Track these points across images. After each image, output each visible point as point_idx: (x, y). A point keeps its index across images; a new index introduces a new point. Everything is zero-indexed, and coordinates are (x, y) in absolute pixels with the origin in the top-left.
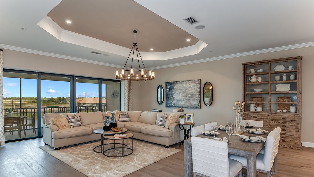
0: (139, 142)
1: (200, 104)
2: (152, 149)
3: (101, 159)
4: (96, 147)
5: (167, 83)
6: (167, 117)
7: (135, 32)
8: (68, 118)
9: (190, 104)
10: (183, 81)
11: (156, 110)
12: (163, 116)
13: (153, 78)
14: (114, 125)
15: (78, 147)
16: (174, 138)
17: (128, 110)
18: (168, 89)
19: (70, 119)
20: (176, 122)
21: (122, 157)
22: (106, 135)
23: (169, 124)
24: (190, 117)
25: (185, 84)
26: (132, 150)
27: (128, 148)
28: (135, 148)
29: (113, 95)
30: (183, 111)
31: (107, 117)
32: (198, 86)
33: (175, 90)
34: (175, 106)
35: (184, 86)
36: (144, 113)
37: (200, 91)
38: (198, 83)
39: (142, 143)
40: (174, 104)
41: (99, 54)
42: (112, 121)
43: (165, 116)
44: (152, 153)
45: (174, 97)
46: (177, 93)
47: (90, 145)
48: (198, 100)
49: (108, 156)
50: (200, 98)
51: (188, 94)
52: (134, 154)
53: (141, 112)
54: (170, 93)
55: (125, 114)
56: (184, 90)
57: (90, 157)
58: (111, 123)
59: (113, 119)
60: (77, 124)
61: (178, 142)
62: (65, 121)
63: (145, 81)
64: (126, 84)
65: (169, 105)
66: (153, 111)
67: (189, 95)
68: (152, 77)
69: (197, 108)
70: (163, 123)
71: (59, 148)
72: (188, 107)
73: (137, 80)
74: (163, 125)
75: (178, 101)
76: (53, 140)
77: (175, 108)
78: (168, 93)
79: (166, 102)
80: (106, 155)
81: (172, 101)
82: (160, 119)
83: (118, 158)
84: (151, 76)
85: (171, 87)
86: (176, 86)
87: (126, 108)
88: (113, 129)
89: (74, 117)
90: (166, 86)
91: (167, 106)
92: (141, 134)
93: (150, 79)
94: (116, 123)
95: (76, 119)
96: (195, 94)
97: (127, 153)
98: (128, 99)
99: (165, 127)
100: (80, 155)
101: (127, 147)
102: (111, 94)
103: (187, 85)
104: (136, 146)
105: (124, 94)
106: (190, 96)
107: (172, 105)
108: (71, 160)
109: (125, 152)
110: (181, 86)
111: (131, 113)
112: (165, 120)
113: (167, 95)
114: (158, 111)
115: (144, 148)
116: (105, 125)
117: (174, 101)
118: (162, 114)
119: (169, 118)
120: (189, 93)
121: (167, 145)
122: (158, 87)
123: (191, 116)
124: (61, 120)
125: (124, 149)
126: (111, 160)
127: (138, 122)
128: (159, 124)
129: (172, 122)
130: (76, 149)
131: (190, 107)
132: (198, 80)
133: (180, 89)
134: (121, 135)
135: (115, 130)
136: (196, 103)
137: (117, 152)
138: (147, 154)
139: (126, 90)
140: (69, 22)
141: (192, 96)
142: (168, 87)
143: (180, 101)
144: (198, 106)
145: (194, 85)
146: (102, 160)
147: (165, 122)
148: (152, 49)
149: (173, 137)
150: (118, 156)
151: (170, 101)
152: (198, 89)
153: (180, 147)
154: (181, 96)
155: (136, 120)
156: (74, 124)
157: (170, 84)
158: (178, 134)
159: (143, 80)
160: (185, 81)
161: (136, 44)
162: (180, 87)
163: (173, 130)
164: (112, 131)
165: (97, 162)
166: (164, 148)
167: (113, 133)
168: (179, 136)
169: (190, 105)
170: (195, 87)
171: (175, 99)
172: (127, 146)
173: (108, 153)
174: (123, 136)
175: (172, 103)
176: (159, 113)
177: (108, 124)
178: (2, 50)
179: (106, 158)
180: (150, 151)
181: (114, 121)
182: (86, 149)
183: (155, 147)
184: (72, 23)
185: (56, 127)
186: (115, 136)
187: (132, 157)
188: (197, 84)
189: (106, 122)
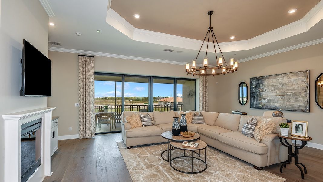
0: (216, 152)
1: (308, 106)
2: (235, 168)
3: (165, 172)
4: (164, 152)
5: (252, 79)
6: (256, 124)
7: (210, 13)
8: (141, 117)
9: (290, 105)
10: (278, 75)
11: (238, 111)
12: (249, 121)
13: (236, 70)
14: (184, 129)
15: (149, 148)
16: (271, 157)
17: (203, 110)
18: (254, 86)
19: (143, 117)
20: (273, 133)
21: (192, 175)
22: (173, 141)
23: (261, 135)
24: (300, 127)
25: (281, 78)
26: (205, 163)
27: (200, 160)
28: (210, 160)
29: (189, 94)
30: (282, 116)
31: (176, 118)
32: (306, 80)
33: (265, 87)
34: (265, 108)
35: (280, 80)
36: (222, 115)
37: (309, 87)
38: (305, 76)
39: (220, 155)
40: (263, 105)
41: (171, 51)
42: (182, 124)
43: (254, 121)
44: (234, 177)
45: (264, 95)
46: (268, 90)
47: (160, 147)
48: (306, 100)
49: (174, 169)
50: (308, 97)
51: (287, 91)
52: (207, 172)
53: (218, 113)
54: (257, 90)
55: (199, 115)
56: (280, 86)
57: (154, 165)
58: (181, 126)
59: (183, 121)
60: (149, 123)
61: (277, 162)
62: (138, 119)
63: (224, 74)
64: (201, 83)
65: (255, 106)
66: (233, 113)
67: (288, 94)
68: (234, 68)
69: (304, 111)
70: (252, 132)
71: (130, 147)
72: (286, 109)
73: (214, 75)
74: (251, 134)
75: (269, 101)
76: (126, 138)
77: (265, 110)
78: (254, 91)
79: (251, 101)
80: (172, 167)
81: (260, 101)
82: (246, 125)
83: (185, 174)
84: (232, 66)
85: (259, 83)
86: (266, 82)
87: (201, 108)
88: (182, 133)
89: (146, 116)
90: (251, 83)
91: (252, 107)
92: (218, 141)
93: (230, 71)
94: (187, 126)
95: (148, 118)
96: (299, 91)
97: (199, 168)
98: (204, 98)
99: (253, 137)
100: (146, 160)
101: (199, 158)
102: (188, 94)
103: (285, 79)
104: (210, 158)
105: (199, 93)
106: (290, 95)
107: (260, 106)
108: (135, 165)
109: (196, 165)
110: (275, 80)
111: (206, 114)
112: (253, 127)
113: (252, 93)
114: (241, 113)
115: (221, 164)
116: (173, 128)
117: (263, 102)
118: (248, 118)
119: (261, 125)
120: (289, 90)
121: (259, 166)
122: (240, 84)
123: (302, 126)
124: (134, 118)
125: (195, 160)
126: (177, 176)
127: (214, 125)
128: (245, 132)
129: (266, 132)
130: (145, 151)
131: (290, 109)
132: (305, 71)
133: (273, 86)
134: (190, 145)
135: (184, 135)
136: (302, 104)
137: (185, 164)
138: (227, 175)
139: (202, 88)
140: (137, 16)
141: (295, 94)
142: (254, 83)
143: (273, 100)
144: (304, 109)
145: (296, 79)
146: (166, 174)
147: (254, 130)
148: (232, 38)
149: (269, 155)
150: (186, 171)
151: (257, 101)
152: (305, 85)
153: (281, 171)
154: (274, 94)
155: (212, 122)
156: (146, 123)
157: (258, 81)
158: (277, 150)
159: (221, 74)
160: (281, 74)
161: (212, 28)
162: (273, 82)
163: (269, 145)
164: (181, 136)
165: (160, 175)
166: (254, 170)
167: (181, 139)
168: (278, 154)
169: (290, 107)
170: (300, 82)
171: (265, 99)
172: (199, 155)
173: (176, 163)
174: (192, 146)
175: (259, 104)
176: (242, 117)
177: (177, 128)
178: (94, 57)
179: (171, 170)
180: (231, 172)
181: (185, 124)
182: (154, 152)
183: (239, 165)
184: (140, 18)
185: (129, 126)
186: (183, 144)
187: (204, 177)
188: (303, 78)
189: (175, 125)
